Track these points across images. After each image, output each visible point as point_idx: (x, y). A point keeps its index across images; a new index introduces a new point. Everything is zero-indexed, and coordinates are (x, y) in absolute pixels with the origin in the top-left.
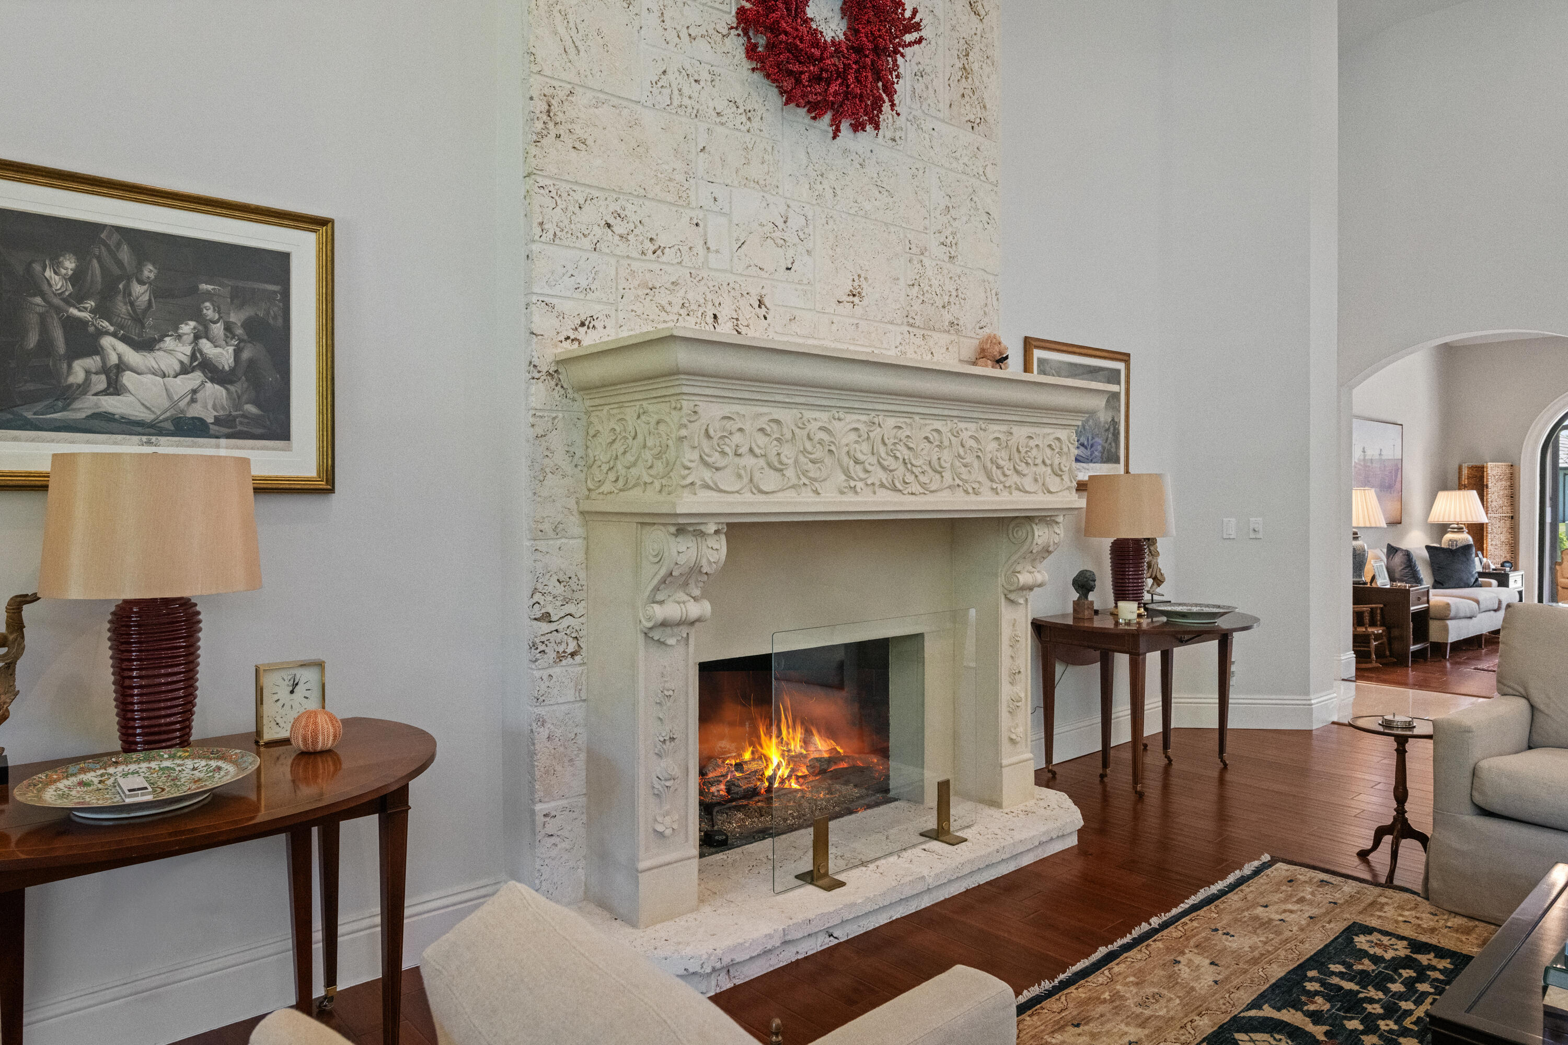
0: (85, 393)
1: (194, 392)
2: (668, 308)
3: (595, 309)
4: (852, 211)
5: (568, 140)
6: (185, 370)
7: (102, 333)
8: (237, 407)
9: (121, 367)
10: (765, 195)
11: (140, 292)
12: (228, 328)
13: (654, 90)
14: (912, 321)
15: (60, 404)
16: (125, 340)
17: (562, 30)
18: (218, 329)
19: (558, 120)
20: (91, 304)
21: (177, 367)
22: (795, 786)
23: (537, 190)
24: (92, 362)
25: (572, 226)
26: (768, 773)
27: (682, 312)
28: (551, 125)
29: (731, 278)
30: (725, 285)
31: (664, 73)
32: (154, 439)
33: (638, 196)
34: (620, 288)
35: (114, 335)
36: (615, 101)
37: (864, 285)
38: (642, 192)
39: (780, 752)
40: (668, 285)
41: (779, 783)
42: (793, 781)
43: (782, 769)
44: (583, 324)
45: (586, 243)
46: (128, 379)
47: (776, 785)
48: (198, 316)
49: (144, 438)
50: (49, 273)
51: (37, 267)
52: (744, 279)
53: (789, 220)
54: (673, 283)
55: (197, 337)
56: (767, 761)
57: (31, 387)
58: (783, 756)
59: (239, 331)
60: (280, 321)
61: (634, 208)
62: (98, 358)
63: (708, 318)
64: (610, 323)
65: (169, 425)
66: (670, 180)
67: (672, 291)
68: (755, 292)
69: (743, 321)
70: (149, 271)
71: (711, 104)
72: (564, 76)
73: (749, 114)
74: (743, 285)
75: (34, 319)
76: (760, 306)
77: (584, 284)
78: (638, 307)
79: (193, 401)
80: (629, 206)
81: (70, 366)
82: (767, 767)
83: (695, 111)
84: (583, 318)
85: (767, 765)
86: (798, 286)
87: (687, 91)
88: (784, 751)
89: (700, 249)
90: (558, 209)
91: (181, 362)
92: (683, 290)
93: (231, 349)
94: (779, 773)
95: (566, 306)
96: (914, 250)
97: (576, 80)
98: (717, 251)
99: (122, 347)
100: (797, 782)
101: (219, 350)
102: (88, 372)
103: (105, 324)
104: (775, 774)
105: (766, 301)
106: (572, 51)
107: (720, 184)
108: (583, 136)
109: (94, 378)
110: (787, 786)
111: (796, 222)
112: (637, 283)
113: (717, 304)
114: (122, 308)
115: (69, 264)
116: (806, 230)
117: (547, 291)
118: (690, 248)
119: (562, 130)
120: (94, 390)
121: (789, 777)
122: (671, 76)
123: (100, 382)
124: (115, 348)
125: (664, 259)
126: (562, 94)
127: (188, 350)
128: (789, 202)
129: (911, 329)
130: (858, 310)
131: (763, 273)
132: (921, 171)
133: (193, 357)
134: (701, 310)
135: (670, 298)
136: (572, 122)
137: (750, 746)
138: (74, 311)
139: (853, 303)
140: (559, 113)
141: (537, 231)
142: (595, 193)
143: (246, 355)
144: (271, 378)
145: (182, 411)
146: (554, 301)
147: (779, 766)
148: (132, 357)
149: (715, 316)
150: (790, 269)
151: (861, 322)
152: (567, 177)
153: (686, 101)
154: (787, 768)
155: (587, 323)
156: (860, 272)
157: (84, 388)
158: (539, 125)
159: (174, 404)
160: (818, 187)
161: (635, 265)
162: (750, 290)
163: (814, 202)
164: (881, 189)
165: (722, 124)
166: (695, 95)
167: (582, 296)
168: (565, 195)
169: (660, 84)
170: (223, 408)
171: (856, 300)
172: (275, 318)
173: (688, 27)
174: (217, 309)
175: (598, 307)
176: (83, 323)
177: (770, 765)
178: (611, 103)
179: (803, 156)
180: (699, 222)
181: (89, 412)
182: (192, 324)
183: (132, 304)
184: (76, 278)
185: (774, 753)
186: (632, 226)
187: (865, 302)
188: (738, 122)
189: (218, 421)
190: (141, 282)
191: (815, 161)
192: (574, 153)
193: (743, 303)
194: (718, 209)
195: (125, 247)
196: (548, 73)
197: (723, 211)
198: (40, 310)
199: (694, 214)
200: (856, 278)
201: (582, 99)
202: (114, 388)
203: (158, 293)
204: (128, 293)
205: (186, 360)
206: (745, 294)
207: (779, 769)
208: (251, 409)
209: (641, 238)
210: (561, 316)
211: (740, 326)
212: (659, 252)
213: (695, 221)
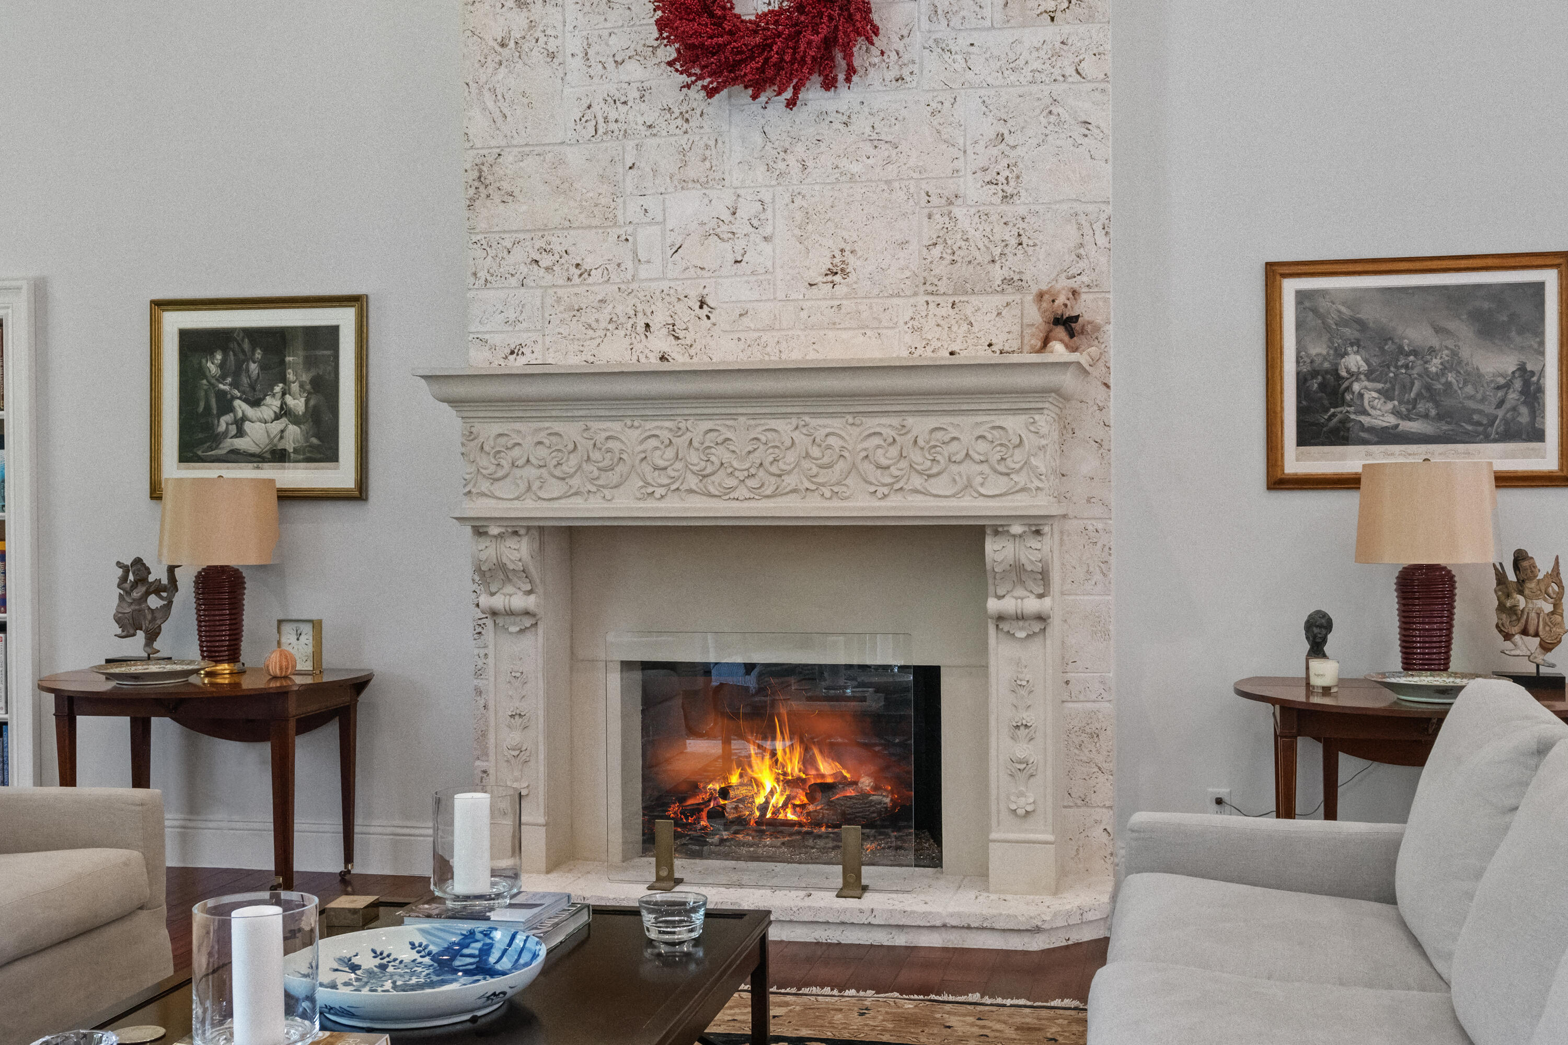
0: (226, 437)
1: (282, 431)
2: (594, 325)
3: (524, 338)
4: (832, 179)
5: (496, 197)
6: (277, 417)
7: (234, 398)
8: (307, 440)
9: (244, 418)
10: (707, 192)
11: (253, 367)
12: (302, 386)
13: (577, 127)
14: (935, 289)
15: (214, 445)
16: (246, 401)
17: (490, 104)
18: (295, 387)
19: (488, 182)
20: (229, 380)
21: (273, 416)
22: (791, 816)
23: (471, 246)
24: (229, 418)
25: (501, 270)
26: (760, 800)
27: (610, 327)
28: (482, 189)
29: (665, 285)
30: (658, 293)
31: (589, 107)
32: (260, 465)
33: (563, 229)
34: (547, 315)
35: (240, 398)
36: (538, 149)
37: (851, 259)
38: (567, 224)
39: (773, 776)
40: (596, 304)
41: (773, 813)
42: (789, 811)
43: (776, 796)
44: (512, 353)
45: (513, 282)
46: (247, 426)
47: (769, 815)
48: (284, 380)
49: (255, 465)
50: (209, 364)
51: (204, 361)
52: (680, 282)
53: (738, 211)
54: (600, 301)
55: (284, 394)
56: (757, 786)
57: (200, 436)
58: (777, 780)
59: (308, 387)
60: (333, 375)
61: (559, 240)
62: (232, 415)
63: (638, 328)
64: (538, 348)
65: (268, 456)
66: (596, 205)
67: (598, 310)
68: (694, 294)
69: (680, 325)
70: (258, 354)
71: (640, 120)
72: (493, 143)
73: (687, 116)
74: (679, 289)
75: (202, 394)
76: (701, 307)
77: (512, 317)
78: (564, 330)
79: (282, 438)
80: (554, 239)
81: (219, 421)
82: (758, 793)
83: (622, 132)
84: (513, 347)
85: (758, 791)
86: (753, 278)
87: (613, 115)
88: (779, 774)
89: (629, 264)
90: (489, 258)
91: (275, 412)
92: (611, 306)
93: (303, 400)
94: (773, 801)
95: (496, 339)
96: (935, 200)
97: (503, 143)
98: (648, 262)
99: (245, 406)
100: (794, 813)
101: (296, 401)
102: (227, 424)
103: (236, 392)
104: (767, 802)
105: (709, 301)
106: (500, 120)
107: (653, 194)
108: (509, 190)
109: (230, 427)
110: (781, 816)
111: (747, 209)
112: (562, 308)
113: (649, 314)
114: (245, 380)
115: (219, 357)
116: (762, 216)
117: (481, 328)
118: (619, 265)
119: (490, 190)
120: (230, 435)
121: (785, 806)
122: (595, 108)
123: (233, 430)
124: (241, 406)
125: (590, 280)
126: (490, 159)
127: (278, 403)
128: (739, 191)
129: (930, 298)
130: (841, 290)
131: (703, 272)
132: (947, 104)
133: (281, 408)
134: (631, 322)
135: (596, 316)
136: (501, 180)
137: (738, 768)
138: (221, 386)
139: (832, 282)
140: (489, 177)
141: (472, 280)
142: (521, 236)
143: (312, 403)
144: (327, 417)
145: (275, 445)
146: (487, 336)
147: (772, 793)
148: (250, 411)
149: (647, 325)
150: (740, 262)
151: (844, 302)
152: (496, 229)
153: (613, 126)
154: (782, 795)
155: (516, 351)
156: (843, 245)
157: (225, 434)
158: (472, 191)
159: (271, 440)
160: (781, 166)
161: (560, 292)
162: (687, 292)
163: (774, 183)
164: (876, 143)
165: (655, 135)
166: (622, 118)
167: (511, 329)
168: (494, 244)
169: (584, 120)
170: (298, 442)
171: (837, 278)
172: (329, 373)
173: (614, 56)
174: (296, 374)
175: (525, 335)
176: (224, 393)
177: (762, 791)
178: (535, 153)
179: (758, 139)
180: (629, 238)
181: (228, 449)
182: (281, 385)
183: (250, 377)
184: (222, 366)
185: (767, 778)
186: (557, 257)
187: (852, 278)
188: (673, 126)
189: (296, 451)
190: (254, 362)
191: (776, 137)
192: (502, 206)
193: (680, 307)
194: (648, 220)
195: (246, 340)
196: (479, 146)
197: (656, 220)
198: (205, 387)
199: (621, 232)
200: (837, 253)
201: (509, 158)
202: (240, 433)
203: (263, 367)
204: (247, 370)
205: (277, 410)
206: (682, 297)
207: (772, 796)
208: (314, 440)
209: (566, 267)
210: (493, 348)
211: (677, 331)
212: (586, 275)
213: (624, 237)
